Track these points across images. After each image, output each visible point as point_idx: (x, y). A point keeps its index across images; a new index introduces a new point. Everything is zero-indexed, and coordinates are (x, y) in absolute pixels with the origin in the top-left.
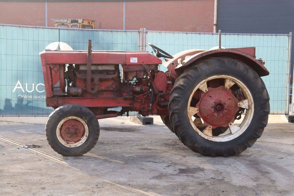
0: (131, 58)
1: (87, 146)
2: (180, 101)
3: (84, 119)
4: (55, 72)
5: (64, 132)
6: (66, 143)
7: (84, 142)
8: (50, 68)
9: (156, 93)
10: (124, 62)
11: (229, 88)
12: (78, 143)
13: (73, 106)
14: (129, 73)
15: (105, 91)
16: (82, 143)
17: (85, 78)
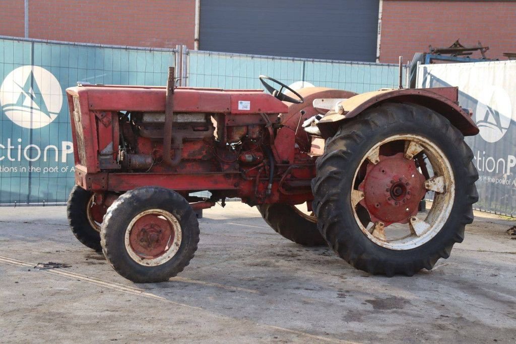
0: (239, 102)
1: (178, 263)
2: (341, 180)
3: (177, 212)
4: (105, 125)
5: (136, 237)
6: (140, 259)
7: (172, 255)
8: (97, 118)
9: (278, 165)
10: (228, 109)
11: (413, 156)
12: (160, 258)
13: (156, 190)
14: (235, 128)
15: (188, 160)
16: (169, 257)
17: (162, 137)
